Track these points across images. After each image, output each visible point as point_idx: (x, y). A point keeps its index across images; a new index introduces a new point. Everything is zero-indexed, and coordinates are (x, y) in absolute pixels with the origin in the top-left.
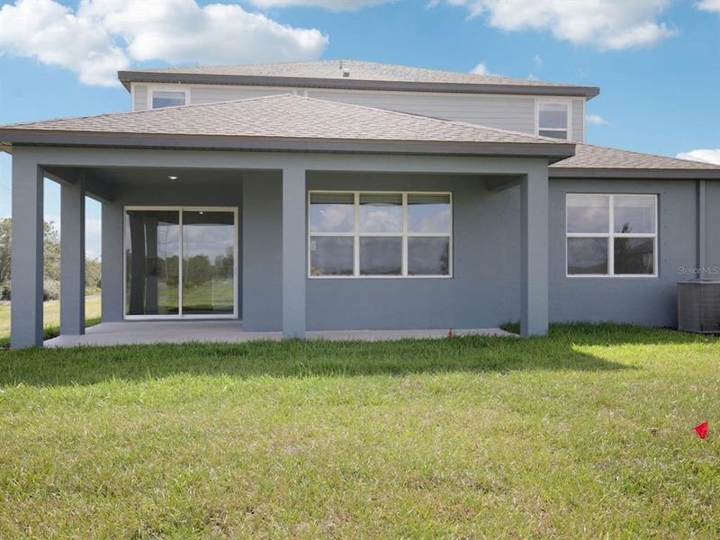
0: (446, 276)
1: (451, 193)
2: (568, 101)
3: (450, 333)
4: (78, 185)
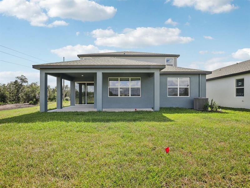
0: (139, 97)
1: (140, 78)
2: (173, 58)
3: (136, 110)
4: (60, 77)
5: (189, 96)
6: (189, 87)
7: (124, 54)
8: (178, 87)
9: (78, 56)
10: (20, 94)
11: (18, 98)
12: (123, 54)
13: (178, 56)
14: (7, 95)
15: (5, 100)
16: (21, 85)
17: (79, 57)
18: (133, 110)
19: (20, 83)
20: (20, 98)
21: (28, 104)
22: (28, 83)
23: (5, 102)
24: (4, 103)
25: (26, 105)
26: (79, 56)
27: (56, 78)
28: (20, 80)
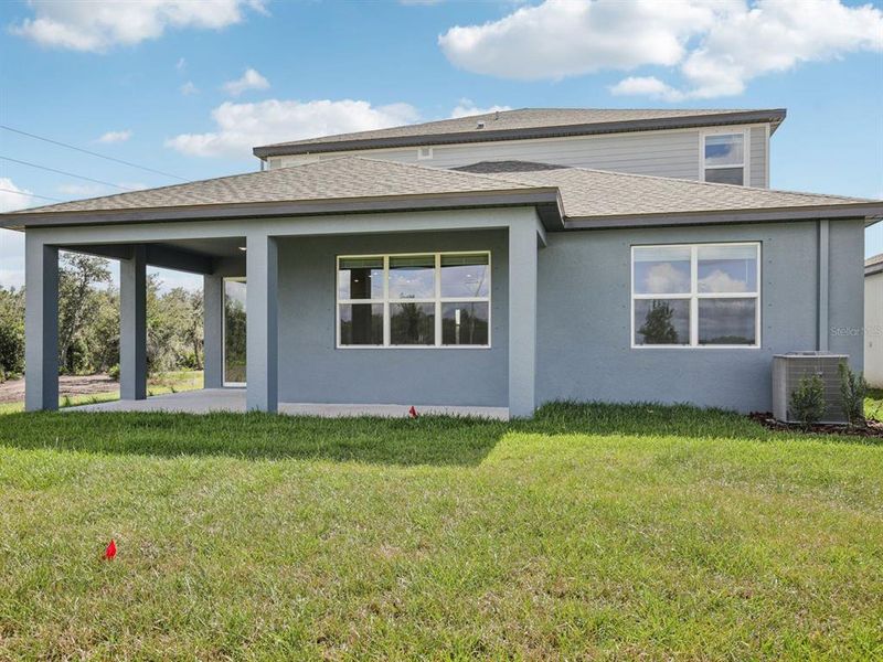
0: (485, 347)
1: (489, 252)
2: (745, 131)
3: (413, 411)
4: (134, 260)
5: (758, 346)
6: (757, 294)
7: (481, 126)
8: (694, 296)
9: (257, 151)
10: (78, 334)
11: (70, 350)
12: (473, 129)
13: (774, 117)
14: (20, 336)
15: (13, 358)
16: (82, 290)
17: (264, 158)
18: (400, 412)
19: (78, 283)
20: (79, 350)
21: (105, 381)
22: (110, 281)
23: (12, 370)
24: (9, 373)
25: (98, 381)
26: (263, 153)
27: (119, 262)
28: (76, 269)
